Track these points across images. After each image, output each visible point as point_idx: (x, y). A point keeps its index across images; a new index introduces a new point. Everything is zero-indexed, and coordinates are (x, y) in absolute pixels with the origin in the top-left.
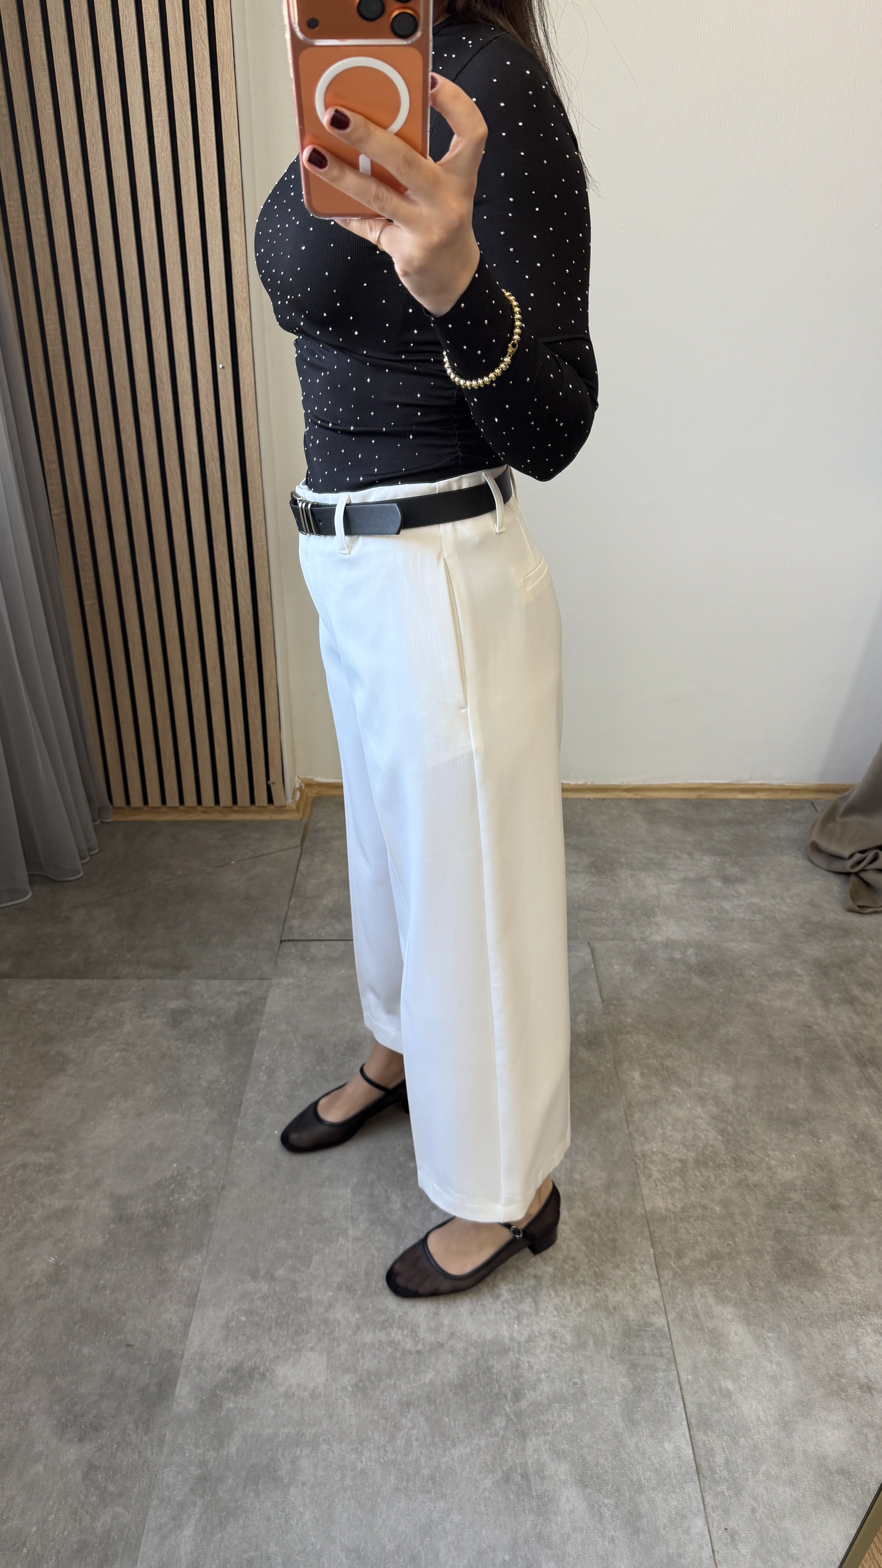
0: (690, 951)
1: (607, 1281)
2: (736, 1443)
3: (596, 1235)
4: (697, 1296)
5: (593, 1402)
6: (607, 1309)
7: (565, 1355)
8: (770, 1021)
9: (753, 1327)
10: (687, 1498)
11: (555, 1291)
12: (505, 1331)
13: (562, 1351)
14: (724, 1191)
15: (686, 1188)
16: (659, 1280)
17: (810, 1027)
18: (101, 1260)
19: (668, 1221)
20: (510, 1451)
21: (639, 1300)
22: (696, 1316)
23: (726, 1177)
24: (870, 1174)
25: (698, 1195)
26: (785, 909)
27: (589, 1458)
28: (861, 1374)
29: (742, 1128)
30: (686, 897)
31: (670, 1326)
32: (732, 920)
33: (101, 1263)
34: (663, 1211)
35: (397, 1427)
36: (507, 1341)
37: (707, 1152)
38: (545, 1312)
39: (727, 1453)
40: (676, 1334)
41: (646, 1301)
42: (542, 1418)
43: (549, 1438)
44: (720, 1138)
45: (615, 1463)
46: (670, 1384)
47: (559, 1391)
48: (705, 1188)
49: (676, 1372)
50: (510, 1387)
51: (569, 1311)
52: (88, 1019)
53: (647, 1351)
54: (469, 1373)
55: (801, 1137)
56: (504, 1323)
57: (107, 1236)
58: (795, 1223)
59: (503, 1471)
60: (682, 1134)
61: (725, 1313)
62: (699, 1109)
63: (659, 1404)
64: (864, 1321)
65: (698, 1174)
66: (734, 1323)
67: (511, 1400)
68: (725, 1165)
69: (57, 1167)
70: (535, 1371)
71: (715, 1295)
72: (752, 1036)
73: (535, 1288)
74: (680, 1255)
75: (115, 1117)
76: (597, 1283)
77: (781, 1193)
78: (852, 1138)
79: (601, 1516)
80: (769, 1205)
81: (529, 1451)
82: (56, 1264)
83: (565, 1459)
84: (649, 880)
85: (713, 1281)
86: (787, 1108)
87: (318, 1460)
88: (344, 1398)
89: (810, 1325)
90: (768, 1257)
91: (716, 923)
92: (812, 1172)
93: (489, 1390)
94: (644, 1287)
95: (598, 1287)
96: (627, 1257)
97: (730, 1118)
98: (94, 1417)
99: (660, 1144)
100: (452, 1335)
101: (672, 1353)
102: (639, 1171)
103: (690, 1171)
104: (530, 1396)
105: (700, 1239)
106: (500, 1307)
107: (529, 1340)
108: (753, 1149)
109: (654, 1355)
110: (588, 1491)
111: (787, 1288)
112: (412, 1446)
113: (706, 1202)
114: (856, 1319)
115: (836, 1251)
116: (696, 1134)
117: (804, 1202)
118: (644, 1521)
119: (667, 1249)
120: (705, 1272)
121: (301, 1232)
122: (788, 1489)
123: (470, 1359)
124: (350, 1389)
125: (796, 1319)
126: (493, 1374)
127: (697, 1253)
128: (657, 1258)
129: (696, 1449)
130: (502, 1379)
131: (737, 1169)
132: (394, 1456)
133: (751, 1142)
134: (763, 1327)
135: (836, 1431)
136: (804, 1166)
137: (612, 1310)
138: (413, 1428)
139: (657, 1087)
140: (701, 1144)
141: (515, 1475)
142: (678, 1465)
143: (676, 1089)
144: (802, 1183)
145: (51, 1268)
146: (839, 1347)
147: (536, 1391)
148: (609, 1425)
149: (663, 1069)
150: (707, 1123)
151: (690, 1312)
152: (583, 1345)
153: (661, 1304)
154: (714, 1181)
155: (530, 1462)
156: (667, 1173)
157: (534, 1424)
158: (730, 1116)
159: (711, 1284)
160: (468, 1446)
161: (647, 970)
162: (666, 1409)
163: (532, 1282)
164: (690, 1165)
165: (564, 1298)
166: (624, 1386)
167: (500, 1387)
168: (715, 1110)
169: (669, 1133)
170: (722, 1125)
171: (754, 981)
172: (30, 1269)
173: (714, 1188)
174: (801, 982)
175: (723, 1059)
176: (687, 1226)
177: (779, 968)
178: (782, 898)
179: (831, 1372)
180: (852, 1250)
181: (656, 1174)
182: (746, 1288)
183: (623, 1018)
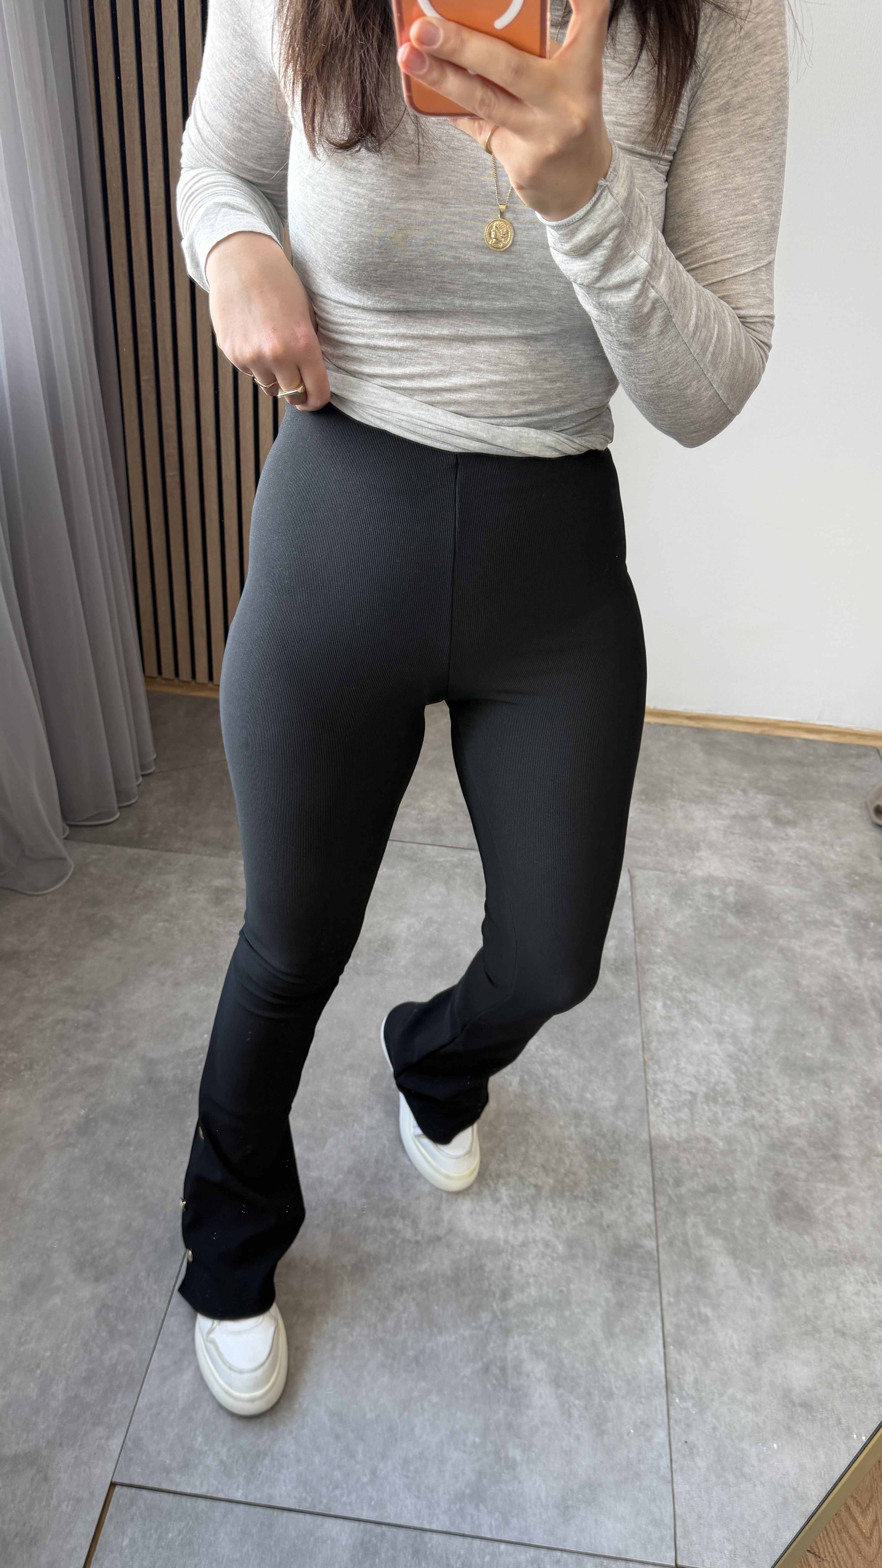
0: (730, 889)
1: (604, 1200)
2: (707, 1365)
3: (599, 1154)
4: (689, 1225)
5: (576, 1311)
6: (601, 1226)
7: (555, 1264)
8: (801, 967)
9: (739, 1262)
10: (653, 1409)
11: (554, 1202)
12: (500, 1233)
13: (553, 1260)
14: (729, 1128)
15: (693, 1120)
16: (654, 1205)
17: (839, 978)
18: (128, 1117)
19: (671, 1149)
20: (492, 1345)
21: (632, 1221)
22: (686, 1243)
23: (733, 1115)
25: (704, 1128)
26: (833, 856)
27: (566, 1361)
28: (837, 1319)
29: (756, 1069)
30: (733, 834)
31: (660, 1249)
32: (777, 863)
33: (128, 1120)
34: (668, 1139)
35: (389, 1308)
36: (502, 1243)
37: (718, 1088)
38: (541, 1220)
39: (697, 1373)
40: (664, 1257)
41: (639, 1223)
42: (526, 1319)
43: (530, 1338)
44: (733, 1076)
45: (589, 1369)
46: (652, 1304)
47: (545, 1296)
48: (712, 1123)
49: (659, 1293)
50: (499, 1285)
51: (563, 1223)
52: (136, 887)
53: (635, 1271)
54: (462, 1268)
55: (813, 1085)
56: (500, 1226)
57: (136, 1096)
58: (795, 1167)
59: (483, 1362)
60: (696, 1068)
61: (714, 1244)
62: (716, 1046)
63: (638, 1321)
64: (849, 1269)
65: (706, 1108)
66: (722, 1255)
67: (499, 1298)
68: (734, 1103)
69: (95, 1025)
70: (525, 1275)
71: (707, 1227)
72: (779, 980)
73: (534, 1197)
74: (678, 1183)
75: (153, 983)
76: (594, 1199)
77: (785, 1137)
78: (865, 1092)
79: (570, 1416)
80: (772, 1147)
81: (510, 1347)
82: (87, 1117)
83: (543, 1359)
84: (699, 813)
85: (707, 1213)
86: (804, 1055)
88: (342, 1275)
89: (795, 1267)
90: (762, 1197)
91: (760, 864)
92: (819, 1120)
93: (479, 1286)
94: (639, 1210)
95: (595, 1204)
96: (627, 1179)
97: (746, 1059)
98: (110, 1261)
99: (673, 1074)
100: (450, 1230)
101: (657, 1274)
102: (649, 1098)
103: (699, 1105)
104: (517, 1297)
105: (699, 1170)
106: (498, 1210)
107: (523, 1244)
108: (764, 1090)
109: (641, 1276)
110: (560, 1391)
111: (778, 1228)
112: (401, 1327)
113: (710, 1135)
114: (840, 1267)
116: (709, 1069)
117: (806, 1149)
118: (610, 1425)
119: (666, 1176)
120: (700, 1202)
121: (317, 1116)
122: (750, 1414)
123: (464, 1255)
124: (349, 1267)
125: (782, 1259)
126: (485, 1272)
127: (695, 1183)
128: (656, 1183)
129: (668, 1367)
130: (493, 1278)
131: (746, 1108)
132: (382, 1335)
133: (763, 1084)
134: (749, 1262)
135: (806, 1368)
136: (812, 1114)
137: (605, 1226)
138: (404, 1311)
139: (678, 1019)
140: (713, 1080)
141: (494, 1367)
142: (648, 1378)
143: (695, 1023)
144: (807, 1129)
145: (82, 1119)
146: (819, 1291)
147: (523, 1294)
148: (589, 1333)
149: (686, 1002)
150: (722, 1060)
151: (681, 1239)
152: (573, 1257)
153: (654, 1228)
154: (721, 1117)
155: (509, 1357)
156: (676, 1103)
157: (517, 1323)
158: (746, 1057)
159: (705, 1215)
160: (454, 1334)
161: (683, 903)
162: (645, 1326)
163: (532, 1191)
164: (700, 1098)
165: (561, 1210)
166: (607, 1300)
167: (490, 1285)
168: (732, 1049)
169: (683, 1065)
170: (737, 1064)
171: (790, 927)
172: (61, 1118)
173: (720, 1124)
174: (838, 932)
175: (747, 999)
176: (689, 1156)
177: (818, 917)
178: (832, 846)
179: (808, 1313)
180: (848, 1200)
181: (665, 1103)
182: (738, 1222)
183: (653, 948)
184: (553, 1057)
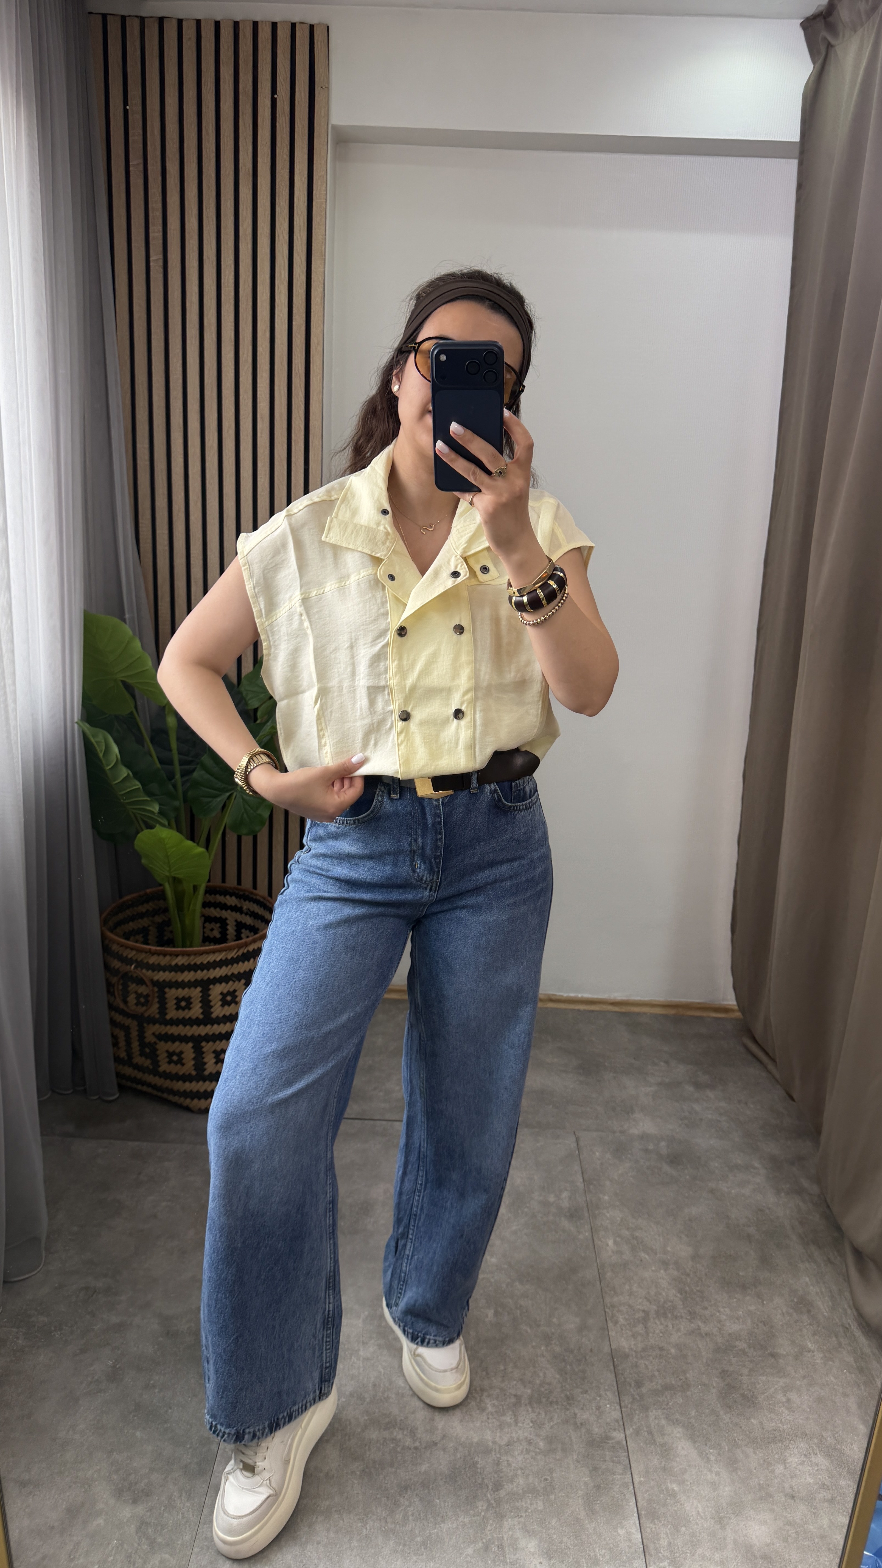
0: (663, 1144)
1: (576, 1403)
2: (678, 1531)
3: (568, 1367)
4: (651, 1418)
5: (560, 1494)
6: (575, 1424)
7: (539, 1457)
8: (729, 1204)
9: (697, 1444)
11: (532, 1408)
12: (488, 1436)
13: (536, 1454)
14: (679, 1337)
15: (647, 1333)
16: (620, 1404)
17: (761, 1210)
18: (151, 1364)
19: (631, 1358)
20: (489, 1528)
21: (602, 1418)
22: (650, 1433)
23: (682, 1326)
24: (806, 1331)
25: (657, 1339)
26: (748, 1112)
28: (787, 1485)
29: (698, 1288)
30: (661, 1098)
31: (628, 1439)
32: (701, 1120)
33: (151, 1367)
34: (627, 1350)
35: (396, 1504)
36: (490, 1444)
37: (666, 1306)
38: (523, 1423)
39: (670, 1537)
40: (633, 1447)
41: (608, 1420)
42: (517, 1504)
43: (522, 1520)
44: (679, 1295)
45: (576, 1542)
46: (625, 1485)
47: (532, 1485)
48: (663, 1334)
49: (630, 1476)
50: (491, 1479)
51: (544, 1424)
52: (139, 1174)
53: (607, 1458)
54: (457, 1467)
55: (748, 1298)
56: (488, 1431)
57: (156, 1346)
58: (739, 1366)
59: (483, 1543)
60: (647, 1291)
61: (675, 1432)
62: (662, 1271)
63: (615, 1500)
64: (792, 1444)
65: (658, 1323)
66: (682, 1440)
67: (492, 1490)
68: (682, 1317)
69: (114, 1290)
70: (512, 1468)
71: (667, 1418)
72: (711, 1215)
73: (515, 1405)
74: (639, 1384)
75: (162, 1253)
76: (568, 1403)
77: (728, 1341)
78: (792, 1301)
80: (717, 1350)
81: (505, 1529)
82: (114, 1366)
83: (535, 1536)
84: (629, 1082)
85: (666, 1407)
86: (738, 1275)
87: (330, 1525)
88: (353, 1480)
89: (746, 1445)
90: (713, 1391)
91: (687, 1122)
92: (755, 1326)
93: (474, 1481)
94: (607, 1409)
95: (568, 1407)
96: (594, 1385)
97: (689, 1280)
98: (145, 1485)
99: (627, 1297)
100: (444, 1436)
101: (628, 1460)
102: (607, 1317)
103: (652, 1320)
104: (508, 1487)
105: (656, 1373)
106: (485, 1418)
107: (509, 1444)
108: (706, 1305)
109: (613, 1462)
111: (728, 1415)
112: (408, 1519)
113: (663, 1344)
114: (785, 1443)
115: (773, 1389)
116: (658, 1291)
117: (747, 1350)
119: (628, 1380)
120: (659, 1399)
123: (459, 1456)
124: (358, 1473)
125: (735, 1440)
126: (477, 1468)
127: (654, 1383)
128: (619, 1386)
129: (643, 1534)
130: (485, 1473)
131: (693, 1320)
132: (393, 1526)
133: (705, 1300)
134: (706, 1445)
135: (763, 1527)
136: (749, 1321)
137: (579, 1425)
138: (410, 1506)
139: (627, 1252)
140: (662, 1300)
141: (493, 1546)
142: (628, 1546)
143: (643, 1255)
144: (746, 1334)
146: (769, 1464)
147: (513, 1484)
148: (572, 1512)
149: (633, 1238)
150: (668, 1283)
151: (645, 1429)
152: (553, 1451)
153: (621, 1423)
154: (671, 1328)
155: (505, 1537)
156: (631, 1320)
157: (510, 1508)
159: (664, 1409)
160: (455, 1522)
161: (624, 1157)
162: (621, 1503)
163: (513, 1400)
164: (652, 1315)
165: (539, 1413)
166: (586, 1484)
167: (483, 1479)
168: (676, 1273)
169: (635, 1290)
170: (681, 1286)
171: (717, 1171)
172: (92, 1369)
173: (671, 1334)
174: (757, 1173)
175: (686, 1233)
176: (647, 1363)
177: (739, 1162)
178: (746, 1103)
179: (761, 1482)
180: (786, 1390)
181: (621, 1321)
182: (693, 1413)
183: (601, 1196)
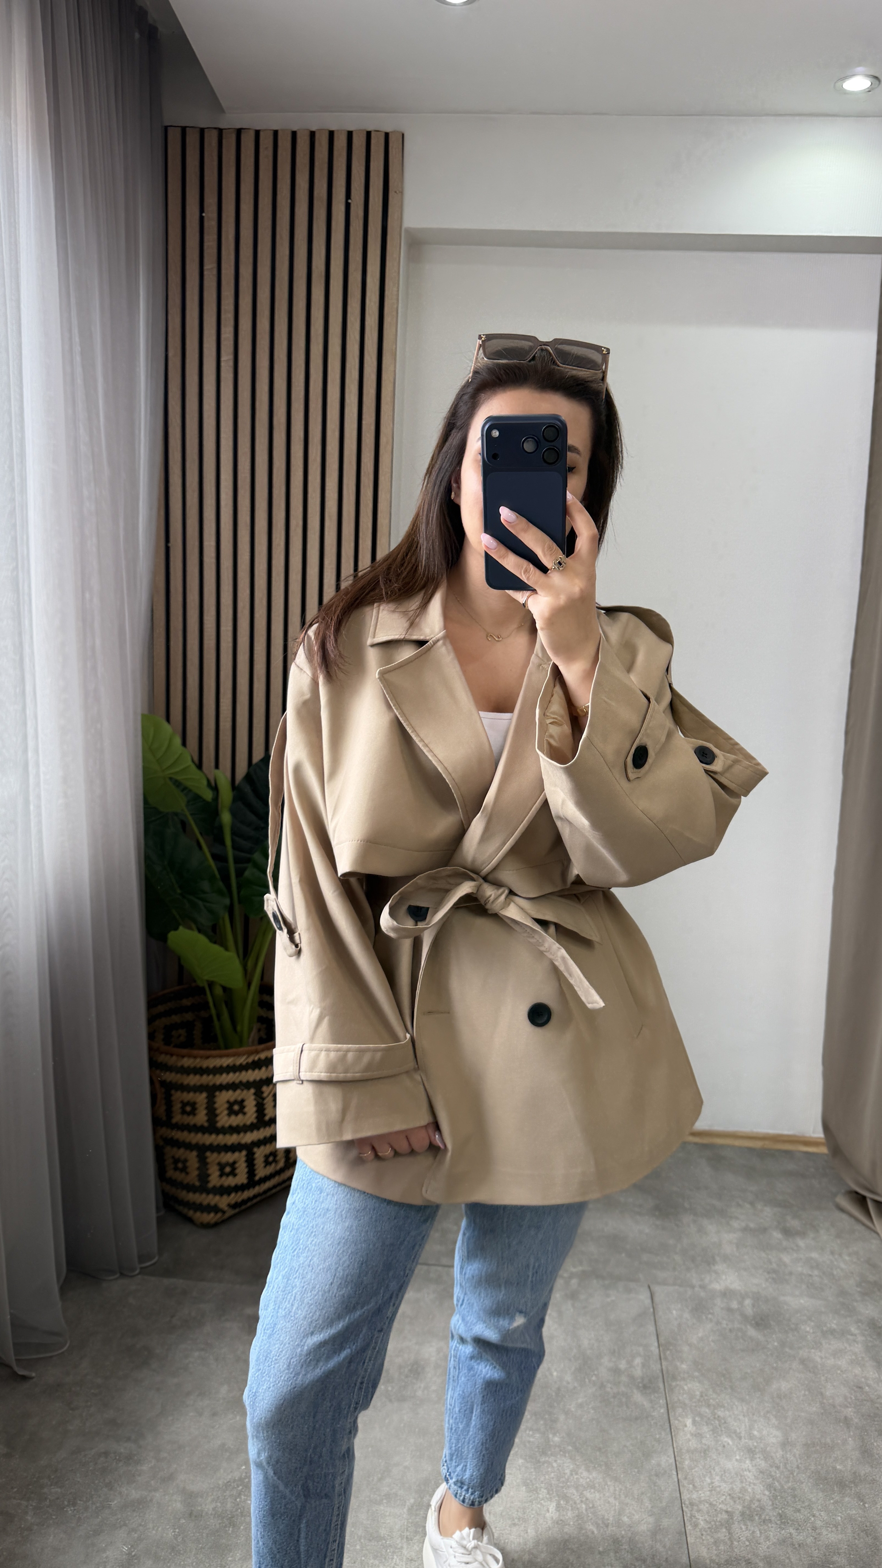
0: (748, 1302)
14: (768, 1548)
15: (731, 1540)
17: (860, 1388)
18: (170, 1554)
23: (771, 1533)
25: (743, 1548)
26: (843, 1266)
29: (790, 1485)
30: (746, 1246)
32: (791, 1274)
33: (170, 1557)
34: (708, 1561)
37: (754, 1506)
44: (767, 1493)
48: (750, 1543)
52: (173, 1316)
55: (847, 1499)
57: (177, 1530)
60: (730, 1486)
62: (748, 1462)
65: (743, 1527)
68: (770, 1521)
69: (136, 1457)
72: (803, 1392)
75: (191, 1414)
77: (825, 1555)
82: (129, 1554)
84: (711, 1227)
86: (835, 1468)
91: (774, 1275)
92: (857, 1537)
97: (778, 1474)
99: (707, 1493)
102: (686, 1519)
103: (736, 1524)
108: (799, 1507)
113: (749, 1556)
116: (743, 1487)
121: (358, 1547)
131: (783, 1526)
133: (797, 1500)
136: (849, 1530)
139: (708, 1436)
140: (748, 1498)
143: (725, 1439)
144: (846, 1547)
145: (124, 1557)
149: (715, 1418)
150: (755, 1476)
154: (759, 1535)
156: (713, 1523)
158: (778, 1472)
161: (704, 1317)
164: (737, 1517)
168: (763, 1464)
169: (717, 1484)
170: (770, 1480)
171: (809, 1336)
173: (759, 1544)
174: (855, 1341)
175: (774, 1413)
177: (834, 1326)
178: (840, 1255)
181: (702, 1524)
183: (678, 1364)
184: (588, 1480)
